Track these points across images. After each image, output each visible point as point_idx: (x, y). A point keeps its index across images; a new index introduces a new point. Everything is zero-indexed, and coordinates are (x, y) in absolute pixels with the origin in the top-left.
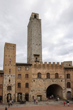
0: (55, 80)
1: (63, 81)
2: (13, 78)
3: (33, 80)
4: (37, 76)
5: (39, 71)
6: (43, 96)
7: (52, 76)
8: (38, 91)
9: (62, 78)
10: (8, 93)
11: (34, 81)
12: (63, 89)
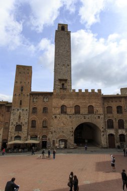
0: (87, 116)
1: (101, 117)
2: (25, 113)
3: (53, 117)
4: (60, 110)
5: (63, 102)
6: (69, 141)
7: (84, 111)
8: (61, 134)
9: (99, 113)
10: (16, 135)
11: (56, 117)
12: (102, 130)
